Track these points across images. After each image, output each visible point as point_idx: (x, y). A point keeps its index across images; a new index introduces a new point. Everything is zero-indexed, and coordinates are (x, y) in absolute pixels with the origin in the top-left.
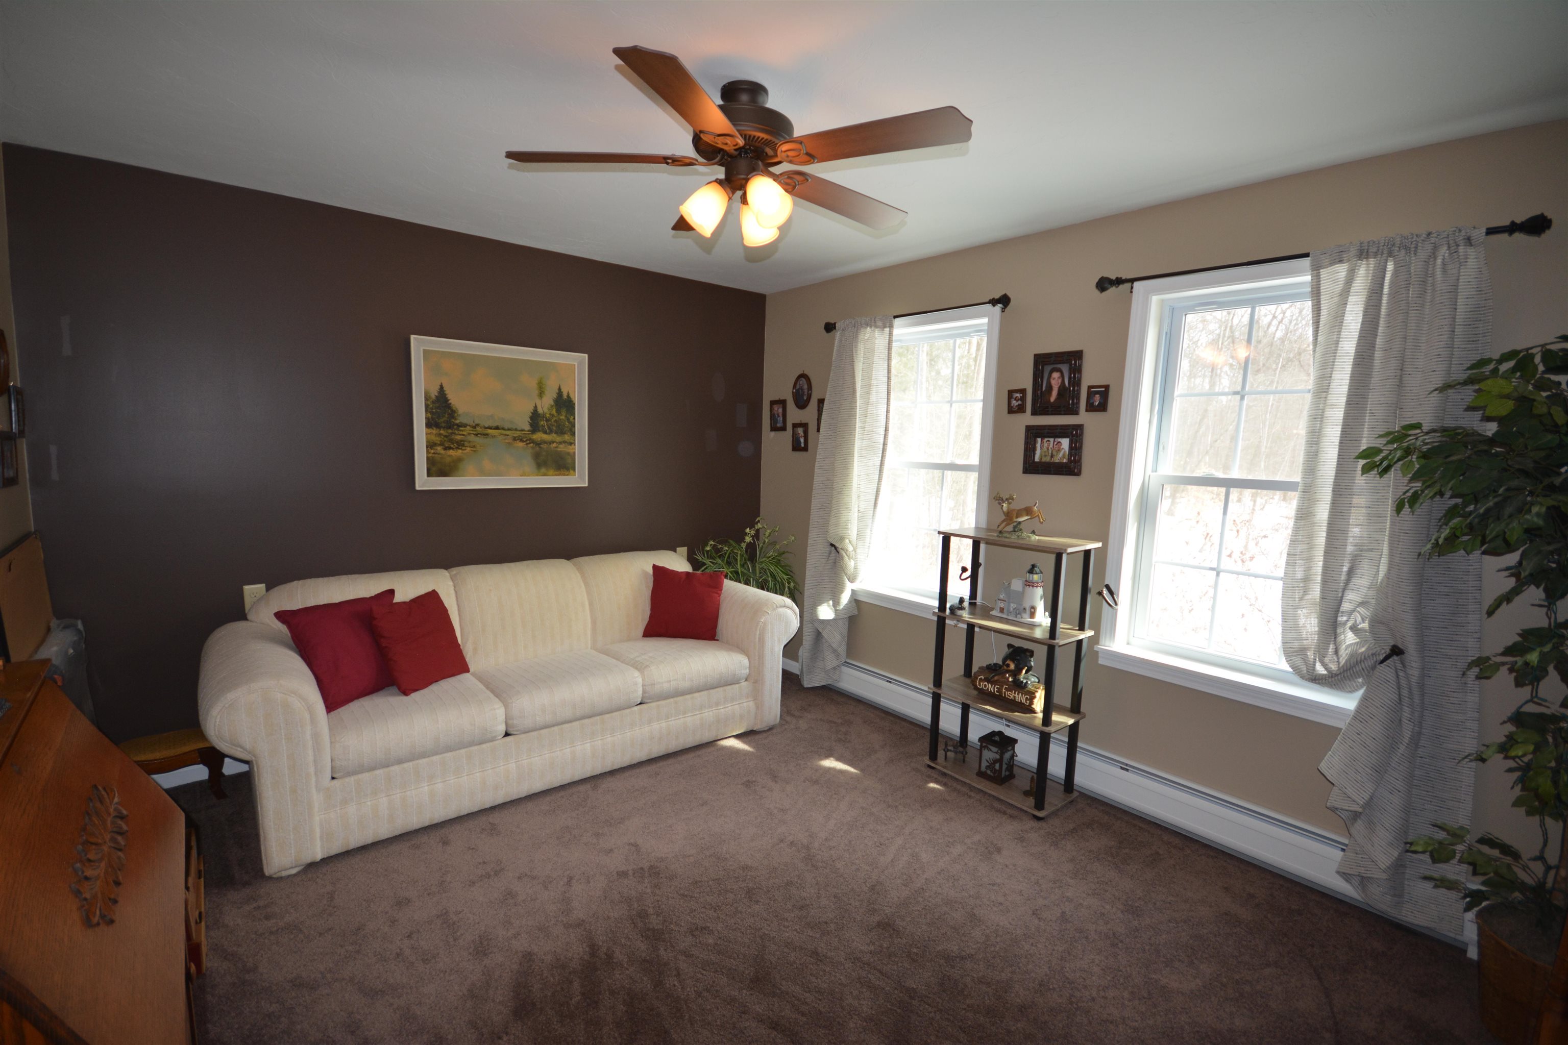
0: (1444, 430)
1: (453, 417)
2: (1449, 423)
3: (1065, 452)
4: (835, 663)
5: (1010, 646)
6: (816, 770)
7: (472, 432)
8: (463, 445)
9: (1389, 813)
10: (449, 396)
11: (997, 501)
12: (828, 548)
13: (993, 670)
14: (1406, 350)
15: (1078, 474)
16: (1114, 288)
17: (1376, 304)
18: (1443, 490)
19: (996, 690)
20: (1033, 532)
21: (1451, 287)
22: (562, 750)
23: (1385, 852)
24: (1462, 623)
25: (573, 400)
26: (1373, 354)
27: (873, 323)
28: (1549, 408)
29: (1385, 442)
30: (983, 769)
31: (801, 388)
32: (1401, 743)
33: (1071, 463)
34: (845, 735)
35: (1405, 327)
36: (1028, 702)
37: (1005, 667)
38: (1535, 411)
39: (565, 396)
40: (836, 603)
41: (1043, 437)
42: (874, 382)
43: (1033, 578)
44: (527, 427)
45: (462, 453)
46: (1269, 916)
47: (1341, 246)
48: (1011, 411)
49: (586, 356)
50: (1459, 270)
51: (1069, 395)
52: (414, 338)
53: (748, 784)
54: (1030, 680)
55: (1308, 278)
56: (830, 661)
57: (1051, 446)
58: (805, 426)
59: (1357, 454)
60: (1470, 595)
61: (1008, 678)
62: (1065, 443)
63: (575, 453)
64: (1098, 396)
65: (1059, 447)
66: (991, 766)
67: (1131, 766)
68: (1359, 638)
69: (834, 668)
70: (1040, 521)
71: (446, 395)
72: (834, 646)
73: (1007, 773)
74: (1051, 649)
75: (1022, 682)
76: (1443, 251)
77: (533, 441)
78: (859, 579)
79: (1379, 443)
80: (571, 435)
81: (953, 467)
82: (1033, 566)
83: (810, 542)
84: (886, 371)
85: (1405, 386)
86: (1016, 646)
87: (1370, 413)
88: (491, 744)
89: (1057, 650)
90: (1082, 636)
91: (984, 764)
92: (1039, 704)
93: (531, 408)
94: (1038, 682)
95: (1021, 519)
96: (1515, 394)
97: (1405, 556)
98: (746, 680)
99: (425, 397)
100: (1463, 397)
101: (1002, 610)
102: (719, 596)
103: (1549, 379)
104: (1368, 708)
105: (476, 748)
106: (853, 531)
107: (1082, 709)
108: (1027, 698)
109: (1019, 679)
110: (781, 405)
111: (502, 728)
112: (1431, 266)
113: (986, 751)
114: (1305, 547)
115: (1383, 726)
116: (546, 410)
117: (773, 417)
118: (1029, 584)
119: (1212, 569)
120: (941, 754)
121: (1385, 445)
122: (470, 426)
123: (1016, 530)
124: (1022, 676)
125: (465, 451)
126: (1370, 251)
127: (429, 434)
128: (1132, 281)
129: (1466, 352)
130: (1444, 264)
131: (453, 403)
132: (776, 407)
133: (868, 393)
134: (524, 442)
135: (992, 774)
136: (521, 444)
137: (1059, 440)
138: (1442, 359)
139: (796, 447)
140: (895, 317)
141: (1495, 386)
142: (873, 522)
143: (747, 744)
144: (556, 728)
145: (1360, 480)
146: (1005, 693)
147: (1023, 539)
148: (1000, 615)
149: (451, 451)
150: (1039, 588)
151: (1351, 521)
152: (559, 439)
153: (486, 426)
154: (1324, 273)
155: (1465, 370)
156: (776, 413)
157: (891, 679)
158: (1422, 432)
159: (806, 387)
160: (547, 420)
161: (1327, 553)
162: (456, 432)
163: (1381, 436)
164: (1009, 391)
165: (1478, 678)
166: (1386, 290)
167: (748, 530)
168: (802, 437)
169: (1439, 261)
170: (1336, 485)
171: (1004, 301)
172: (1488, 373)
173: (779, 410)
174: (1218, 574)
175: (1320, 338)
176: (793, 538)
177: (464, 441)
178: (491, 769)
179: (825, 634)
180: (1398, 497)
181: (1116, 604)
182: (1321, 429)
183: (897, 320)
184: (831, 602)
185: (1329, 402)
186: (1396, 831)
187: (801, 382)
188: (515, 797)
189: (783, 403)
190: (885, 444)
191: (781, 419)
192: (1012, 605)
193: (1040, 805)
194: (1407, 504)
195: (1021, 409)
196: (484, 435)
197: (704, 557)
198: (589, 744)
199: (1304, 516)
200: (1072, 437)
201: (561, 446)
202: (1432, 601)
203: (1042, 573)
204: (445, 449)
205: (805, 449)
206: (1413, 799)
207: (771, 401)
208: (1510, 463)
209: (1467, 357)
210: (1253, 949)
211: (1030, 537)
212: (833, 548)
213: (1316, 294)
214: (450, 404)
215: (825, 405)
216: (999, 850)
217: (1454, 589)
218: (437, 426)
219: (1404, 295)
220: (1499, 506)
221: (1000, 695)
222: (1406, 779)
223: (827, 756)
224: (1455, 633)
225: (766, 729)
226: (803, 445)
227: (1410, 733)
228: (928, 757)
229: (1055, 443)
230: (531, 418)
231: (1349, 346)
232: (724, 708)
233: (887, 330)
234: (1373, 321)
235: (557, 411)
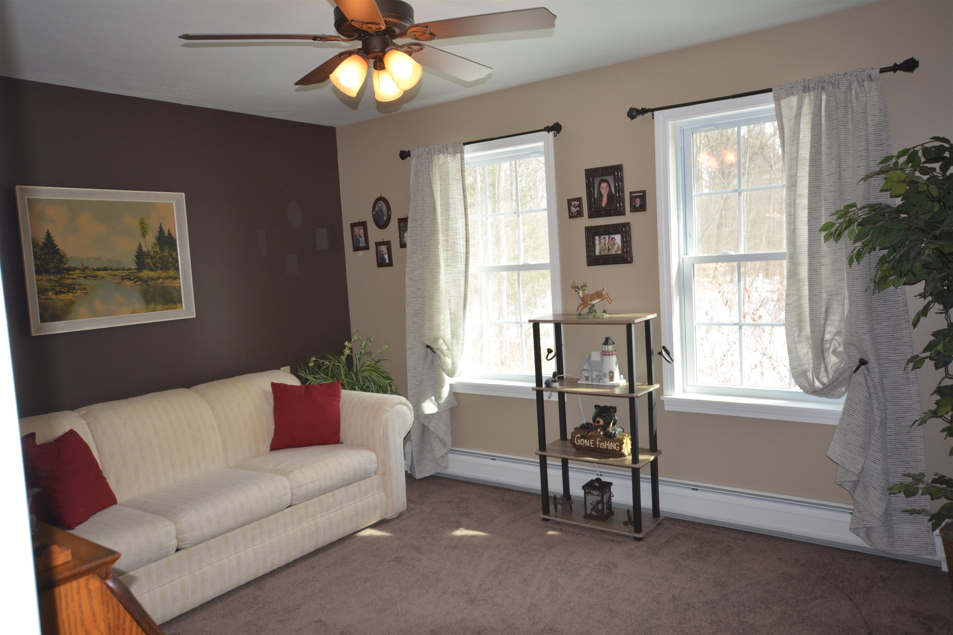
0: (870, 206)
1: (62, 262)
2: (873, 201)
3: (618, 246)
4: (443, 451)
5: (597, 407)
6: (452, 539)
7: (81, 275)
8: (74, 288)
9: (875, 477)
10: (57, 242)
11: (574, 289)
12: (424, 350)
13: (585, 429)
14: (841, 154)
15: (631, 262)
16: (641, 115)
17: (818, 123)
18: (874, 246)
19: (591, 443)
20: (605, 312)
21: (862, 109)
22: (229, 557)
23: (877, 505)
24: (900, 337)
25: (174, 236)
26: (821, 157)
27: (445, 150)
28: (928, 186)
29: (836, 218)
30: (589, 511)
31: (381, 210)
32: (875, 426)
33: (624, 254)
34: (466, 509)
35: (838, 138)
36: (618, 448)
37: (596, 424)
38: (920, 190)
39: (166, 234)
40: (438, 397)
41: (600, 235)
42: (451, 201)
43: (608, 348)
44: (134, 266)
45: (74, 296)
46: (811, 569)
47: (791, 83)
48: (571, 216)
49: (183, 194)
50: (866, 97)
51: (617, 200)
52: (19, 188)
53: (398, 560)
54: (617, 431)
55: (773, 106)
56: (439, 450)
57: (607, 241)
58: (387, 244)
59: (820, 228)
60: (902, 317)
61: (600, 433)
62: (618, 238)
63: (180, 286)
64: (638, 199)
65: (614, 242)
66: (594, 508)
67: (699, 486)
68: (838, 358)
69: (442, 457)
70: (608, 302)
71: (53, 241)
72: (441, 436)
73: (608, 511)
74: (632, 401)
75: (611, 433)
76: (855, 85)
77: (140, 279)
78: (457, 373)
79: (832, 219)
80: (175, 270)
81: (527, 267)
82: (607, 339)
83: (408, 346)
84: (461, 190)
85: (843, 179)
86: (602, 405)
87: (824, 199)
88: (166, 559)
89: (637, 401)
90: (652, 389)
91: (589, 507)
92: (627, 448)
93: (136, 248)
94: (623, 432)
95: (594, 302)
96: (908, 180)
97: (859, 295)
98: (375, 474)
99: (33, 245)
100: (879, 183)
101: (587, 378)
102: (339, 403)
103: (927, 167)
104: (851, 405)
105: (153, 564)
106: (446, 331)
107: (659, 448)
108: (617, 445)
109: (609, 432)
110: (362, 227)
111: (174, 543)
112: (849, 95)
113: (589, 495)
114: (795, 298)
115: (862, 416)
116: (150, 249)
117: (355, 239)
118: (605, 354)
119: (736, 324)
120: (552, 507)
121: (836, 220)
122: (79, 269)
123: (591, 311)
124: (611, 429)
125: (75, 295)
126: (810, 86)
127: (39, 280)
128: (653, 110)
129: (877, 152)
130: (856, 94)
131: (61, 249)
132: (356, 229)
133: (448, 210)
134: (133, 280)
135: (596, 514)
136: (129, 283)
137: (613, 236)
138: (863, 158)
139: (381, 263)
140: (465, 144)
141: (896, 175)
142: (464, 321)
143: (384, 531)
144: (221, 537)
145: (825, 247)
146: (599, 444)
147: (598, 318)
148: (585, 382)
149: (63, 295)
150: (613, 356)
151: (822, 275)
152: (164, 275)
153: (95, 268)
154: (783, 102)
155: (878, 165)
156: (357, 234)
157: (495, 456)
158: (857, 209)
159: (385, 208)
160: (152, 258)
161: (810, 300)
162: (66, 276)
163: (833, 214)
164: (568, 200)
165: (913, 369)
166: (823, 114)
167: (346, 343)
168: (385, 254)
169: (853, 92)
170: (810, 251)
171: (556, 128)
172: (892, 166)
173: (360, 231)
174: (740, 328)
175: (786, 149)
176: (387, 346)
177: (75, 284)
178: (168, 583)
179: (431, 427)
180: (848, 255)
181: (672, 361)
182: (795, 212)
183: (466, 146)
184: (433, 398)
185: (798, 193)
186: (882, 489)
187: (380, 205)
188: (191, 607)
189: (363, 224)
190: (467, 253)
191: (364, 239)
192: (594, 373)
193: (638, 529)
194: (855, 259)
195: (579, 214)
196: (93, 277)
197: (306, 373)
198: (250, 549)
199: (793, 275)
200: (623, 233)
201: (166, 281)
202: (880, 325)
203: (614, 343)
204: (57, 293)
205: (390, 264)
206: (889, 466)
207: (351, 224)
208: (911, 224)
209: (878, 156)
210: (805, 591)
211: (603, 316)
212: (429, 349)
213: (779, 117)
214: (58, 249)
215: (409, 224)
216: (616, 566)
217: (892, 314)
218: (47, 272)
219: (835, 116)
220: (907, 253)
221: (596, 447)
222: (882, 451)
223: (458, 528)
224: (897, 344)
225: (396, 516)
226: (387, 261)
227: (879, 418)
228: (542, 512)
229: (610, 239)
230: (137, 257)
231: (805, 153)
232: (360, 501)
233: (458, 155)
234: (818, 135)
235: (160, 248)
